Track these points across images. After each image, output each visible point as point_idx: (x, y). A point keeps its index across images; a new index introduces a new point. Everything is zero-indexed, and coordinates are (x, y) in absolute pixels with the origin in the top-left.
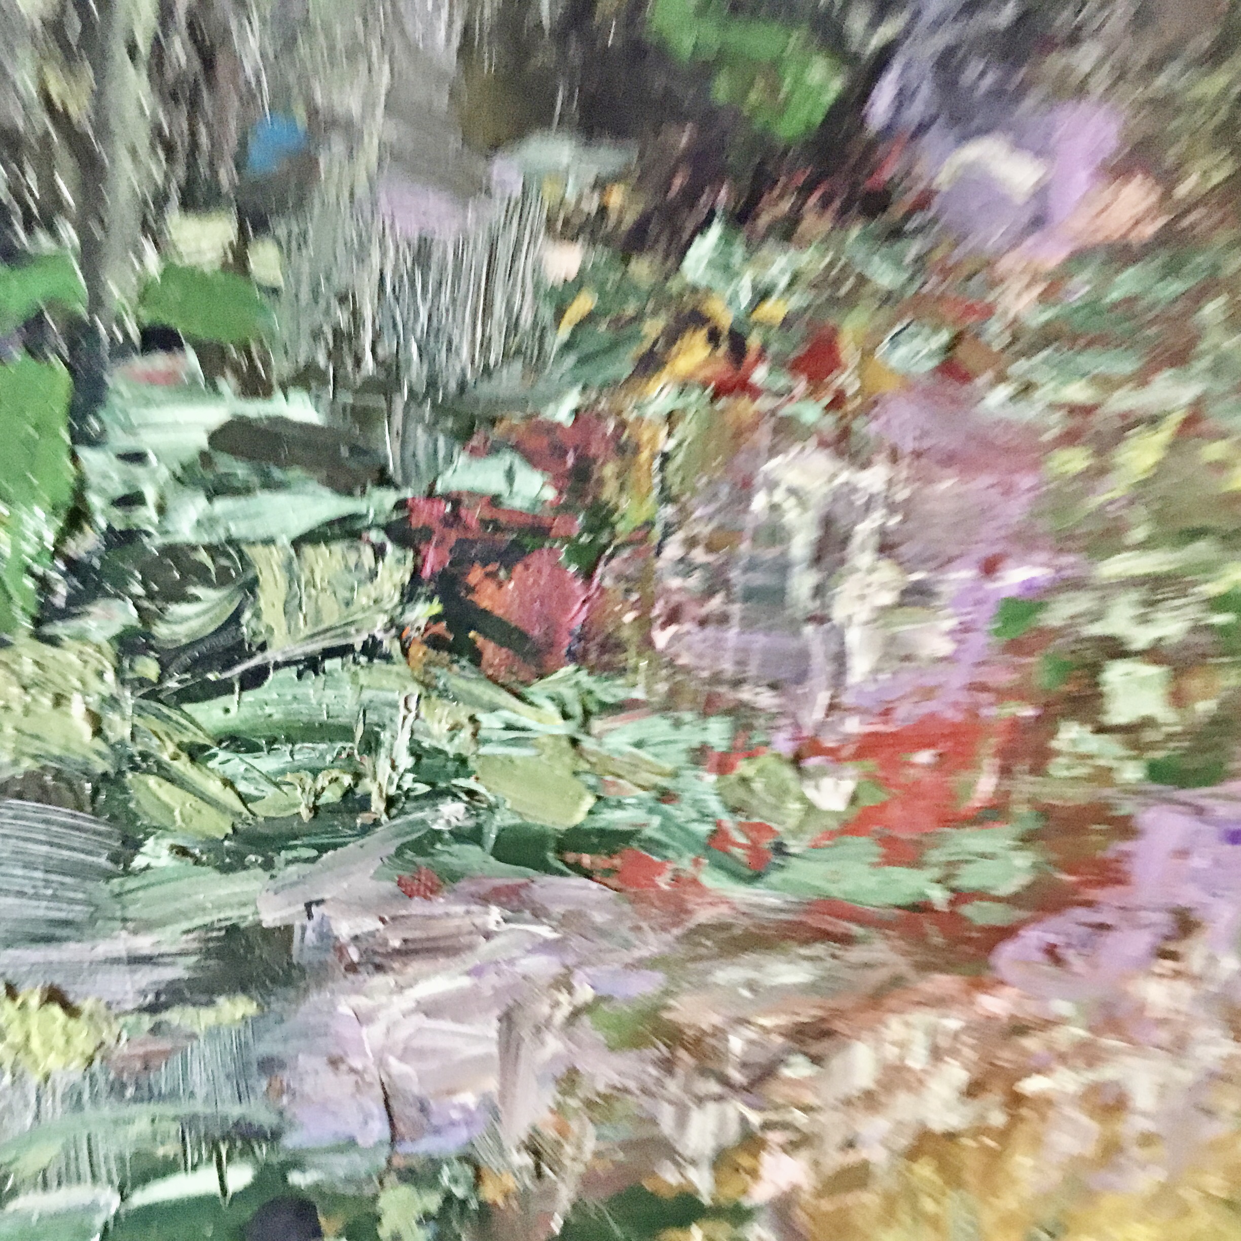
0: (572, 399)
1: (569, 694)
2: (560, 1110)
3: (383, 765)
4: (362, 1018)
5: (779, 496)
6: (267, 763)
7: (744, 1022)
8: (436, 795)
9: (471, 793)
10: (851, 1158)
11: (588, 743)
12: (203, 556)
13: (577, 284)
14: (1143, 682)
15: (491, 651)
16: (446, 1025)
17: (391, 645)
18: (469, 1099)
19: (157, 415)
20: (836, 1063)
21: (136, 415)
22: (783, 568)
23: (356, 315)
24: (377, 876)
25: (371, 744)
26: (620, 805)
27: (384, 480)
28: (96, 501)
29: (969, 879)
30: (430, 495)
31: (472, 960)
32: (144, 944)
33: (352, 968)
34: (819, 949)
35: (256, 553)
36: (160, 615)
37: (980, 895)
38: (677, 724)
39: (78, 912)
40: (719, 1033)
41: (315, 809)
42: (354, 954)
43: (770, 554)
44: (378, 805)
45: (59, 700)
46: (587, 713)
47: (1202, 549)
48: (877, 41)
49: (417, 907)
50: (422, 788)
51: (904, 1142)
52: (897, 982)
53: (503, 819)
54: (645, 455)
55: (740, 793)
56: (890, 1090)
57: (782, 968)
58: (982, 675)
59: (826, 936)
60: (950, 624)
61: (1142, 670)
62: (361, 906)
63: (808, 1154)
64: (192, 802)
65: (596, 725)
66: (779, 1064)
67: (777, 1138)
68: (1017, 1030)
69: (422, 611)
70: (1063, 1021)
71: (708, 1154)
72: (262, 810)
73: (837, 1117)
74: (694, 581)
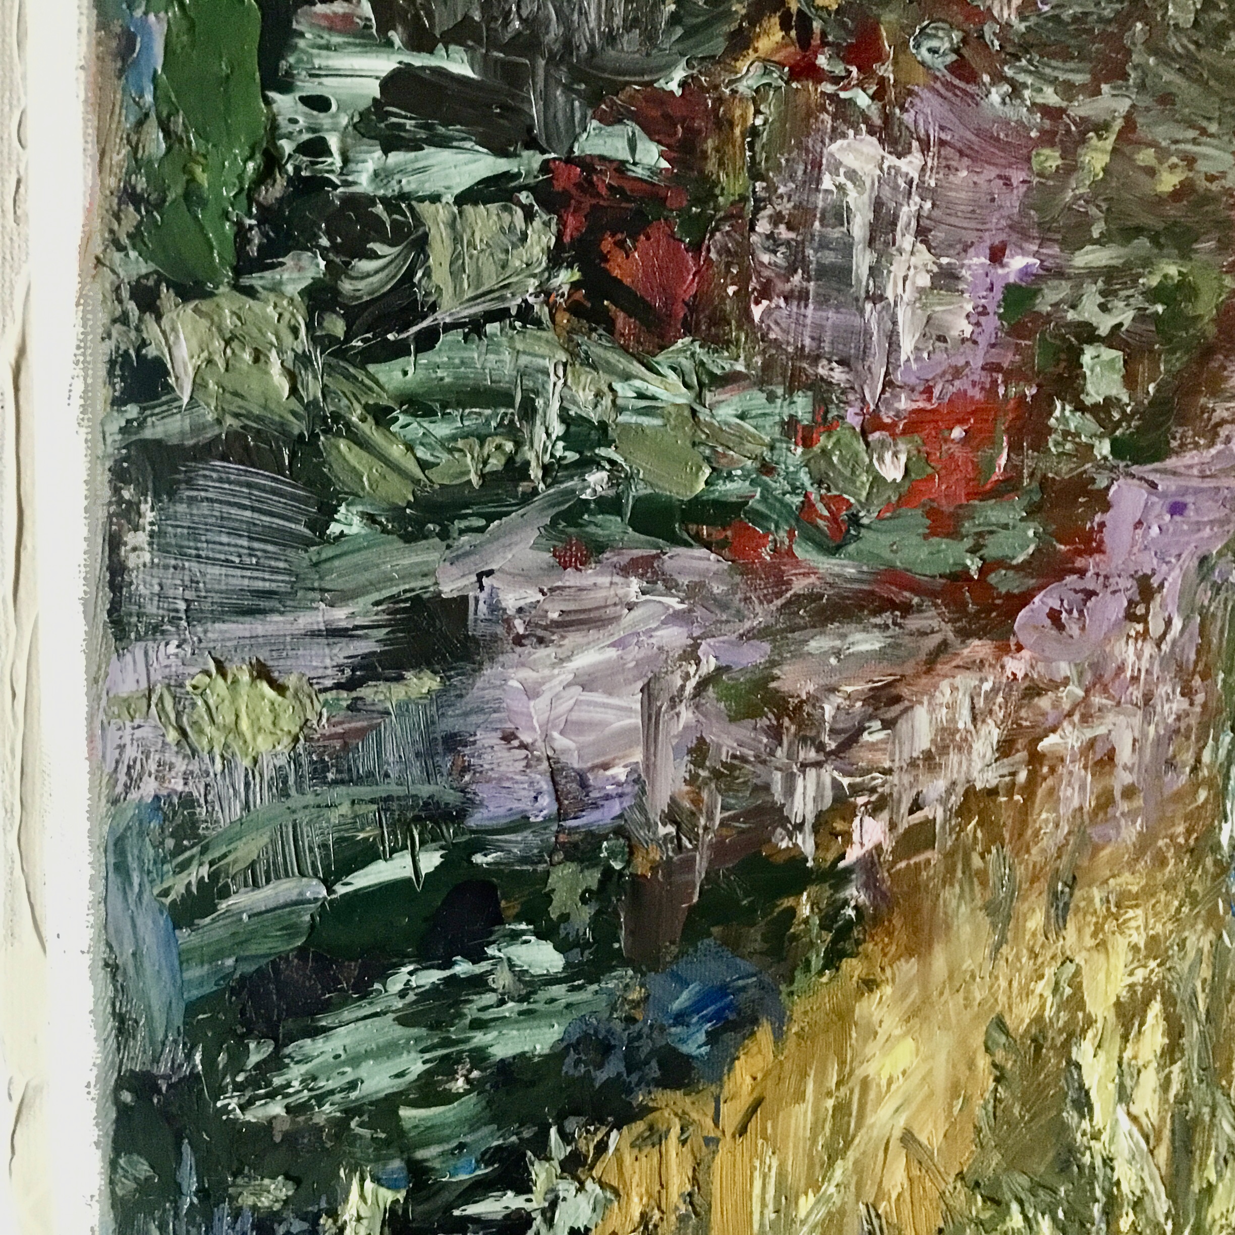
0: (679, 74)
1: (687, 364)
2: (692, 780)
3: (539, 432)
4: (532, 692)
5: (841, 178)
6: (442, 429)
7: (833, 690)
8: (587, 464)
9: (612, 462)
10: (919, 816)
11: (703, 414)
14: (1108, 364)
15: (621, 320)
16: (597, 697)
17: (540, 311)
18: (620, 772)
19: (335, 60)
20: (903, 726)
22: (847, 248)
24: (536, 546)
25: (529, 411)
26: (730, 476)
27: (532, 144)
29: (994, 549)
30: (568, 157)
31: (617, 632)
32: (340, 615)
33: (519, 641)
34: (886, 618)
35: (425, 208)
36: (345, 270)
37: (1001, 563)
38: (771, 398)
39: (280, 583)
40: (815, 700)
41: (483, 476)
42: (520, 627)
43: (836, 233)
44: (535, 472)
45: (258, 356)
46: (701, 384)
47: (1141, 245)
49: (571, 578)
50: (572, 456)
51: (955, 800)
52: (944, 646)
53: (640, 490)
54: (737, 131)
55: (823, 466)
56: (944, 750)
57: (859, 636)
58: (995, 356)
59: (891, 605)
60: (969, 307)
61: (1109, 354)
62: (524, 577)
63: (885, 815)
64: (378, 467)
65: (709, 397)
66: (861, 730)
67: (861, 800)
68: (1033, 691)
69: (565, 278)
70: (1066, 681)
71: (810, 819)
72: (437, 477)
73: (907, 779)
74: (779, 259)
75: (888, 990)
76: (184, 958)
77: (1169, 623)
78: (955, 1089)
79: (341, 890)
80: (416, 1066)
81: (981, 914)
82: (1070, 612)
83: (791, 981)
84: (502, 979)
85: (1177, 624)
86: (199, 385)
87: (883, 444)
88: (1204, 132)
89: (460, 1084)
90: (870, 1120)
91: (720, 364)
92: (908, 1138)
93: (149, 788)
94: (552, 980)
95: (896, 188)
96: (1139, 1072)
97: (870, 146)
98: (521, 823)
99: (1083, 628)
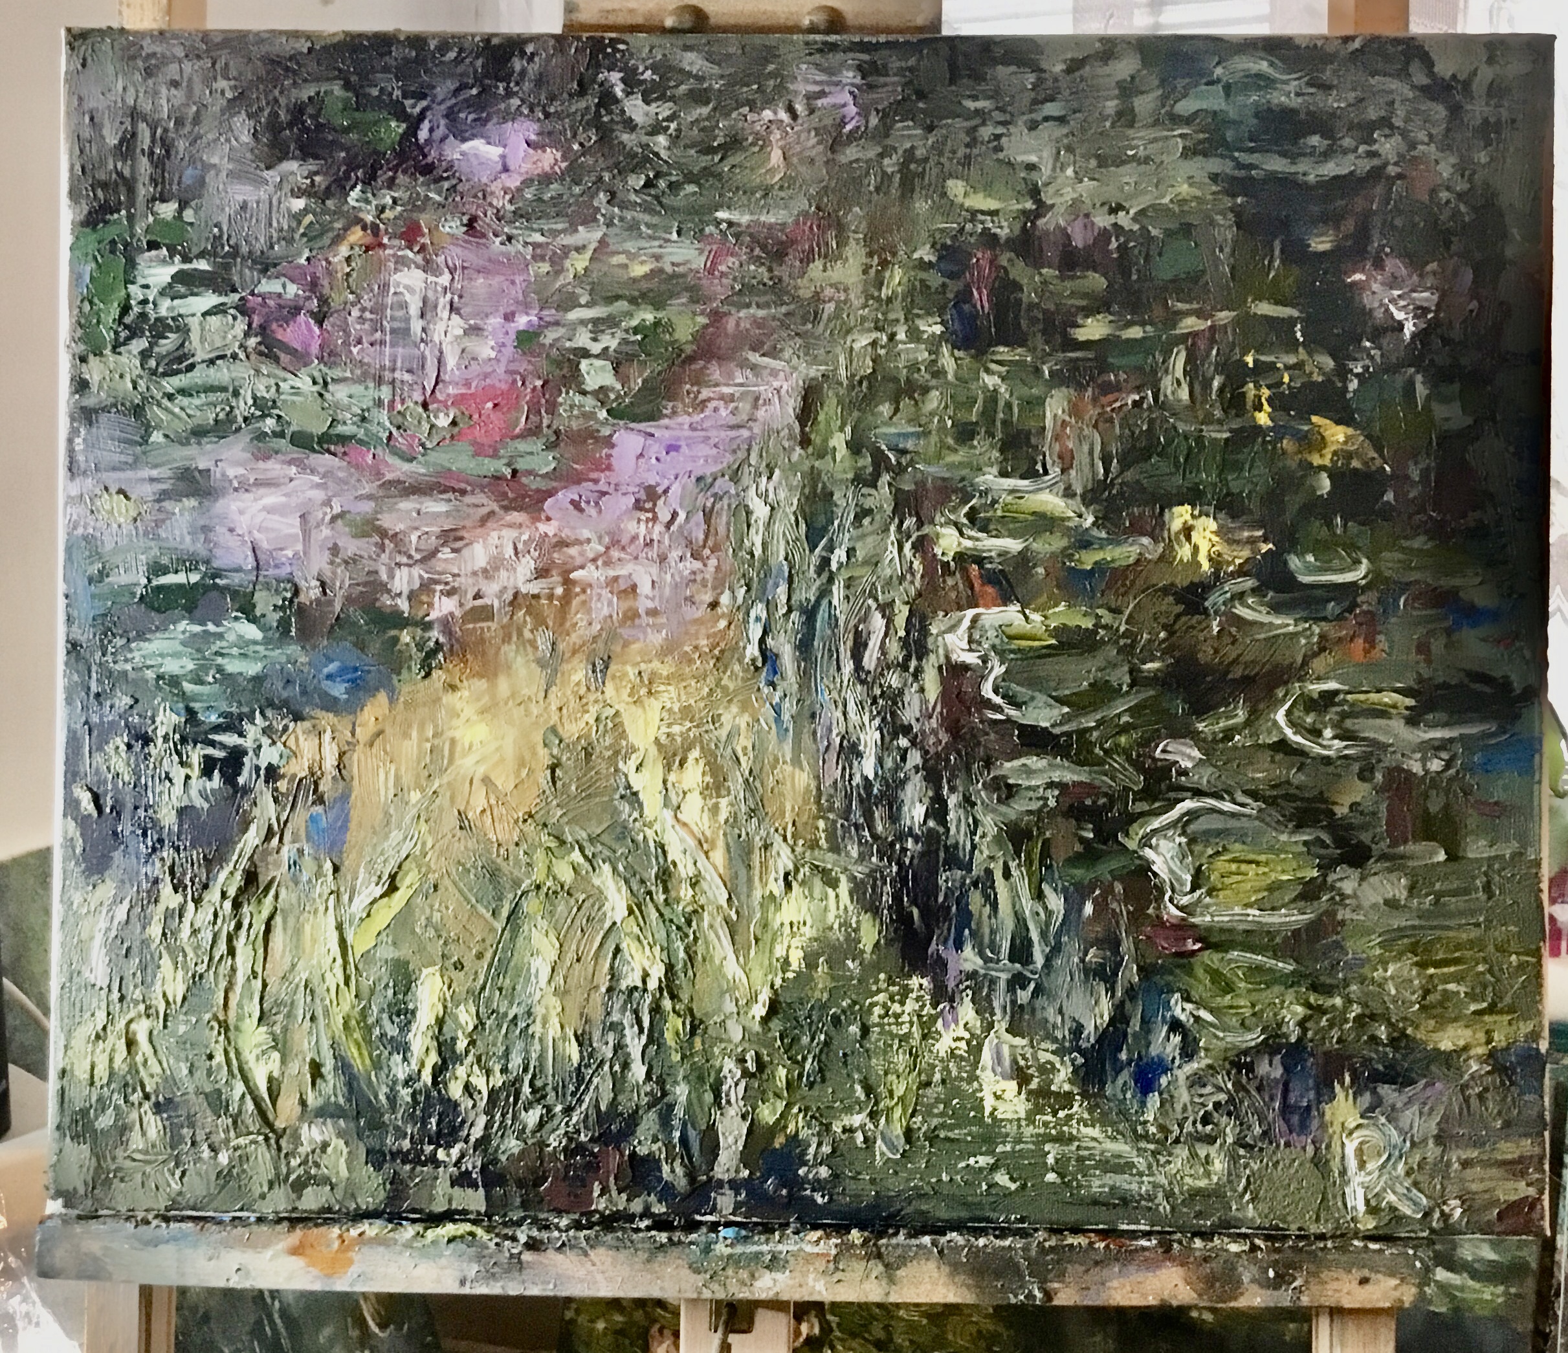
0: (306, 254)
1: (317, 374)
2: (332, 563)
3: (242, 404)
4: (241, 512)
5: (401, 289)
6: (197, 401)
7: (416, 529)
8: (264, 416)
9: (279, 417)
10: (479, 602)
11: (327, 396)
12: (170, 321)
13: (305, 211)
14: (603, 368)
15: (284, 358)
16: (276, 517)
17: (242, 356)
18: (290, 553)
19: (153, 271)
20: (465, 552)
21: (147, 272)
22: (407, 320)
23: (221, 230)
24: (243, 451)
25: (236, 394)
26: (345, 423)
27: (234, 290)
28: (133, 302)
29: (521, 465)
30: (252, 294)
31: (285, 490)
32: (155, 473)
33: (236, 490)
34: (450, 495)
35: (189, 320)
36: (156, 344)
37: (530, 473)
38: (366, 388)
39: (130, 460)
40: (404, 533)
41: (216, 421)
42: (236, 484)
43: (400, 314)
45: (121, 376)
46: (326, 384)
47: (622, 305)
48: (418, 110)
49: (261, 465)
50: (258, 413)
51: (507, 597)
52: (492, 513)
53: (294, 428)
54: (339, 274)
55: (400, 419)
56: (497, 569)
57: (431, 504)
58: (512, 367)
59: (454, 490)
60: (492, 343)
61: (598, 363)
62: (238, 464)
63: (456, 597)
64: (170, 417)
65: (330, 387)
66: (436, 551)
67: (439, 588)
68: (562, 544)
69: (252, 342)
70: (589, 541)
71: (405, 593)
72: (197, 421)
73: (470, 581)
74: (367, 326)
75: (466, 693)
76: (93, 596)
77: (674, 515)
78: (522, 763)
79: (155, 583)
80: (191, 666)
81: (533, 665)
82: (588, 502)
83: (399, 674)
84: (231, 637)
85: (682, 516)
86: (100, 387)
87: (438, 410)
88: (669, 241)
89: (211, 679)
90: (458, 762)
91: (337, 373)
92: (486, 781)
93: (80, 531)
94: (255, 643)
95: (436, 291)
96: (685, 793)
97: (419, 274)
98: (238, 570)
99: (600, 511)
